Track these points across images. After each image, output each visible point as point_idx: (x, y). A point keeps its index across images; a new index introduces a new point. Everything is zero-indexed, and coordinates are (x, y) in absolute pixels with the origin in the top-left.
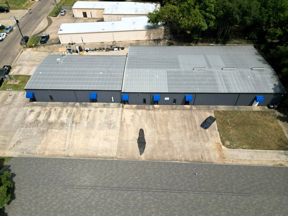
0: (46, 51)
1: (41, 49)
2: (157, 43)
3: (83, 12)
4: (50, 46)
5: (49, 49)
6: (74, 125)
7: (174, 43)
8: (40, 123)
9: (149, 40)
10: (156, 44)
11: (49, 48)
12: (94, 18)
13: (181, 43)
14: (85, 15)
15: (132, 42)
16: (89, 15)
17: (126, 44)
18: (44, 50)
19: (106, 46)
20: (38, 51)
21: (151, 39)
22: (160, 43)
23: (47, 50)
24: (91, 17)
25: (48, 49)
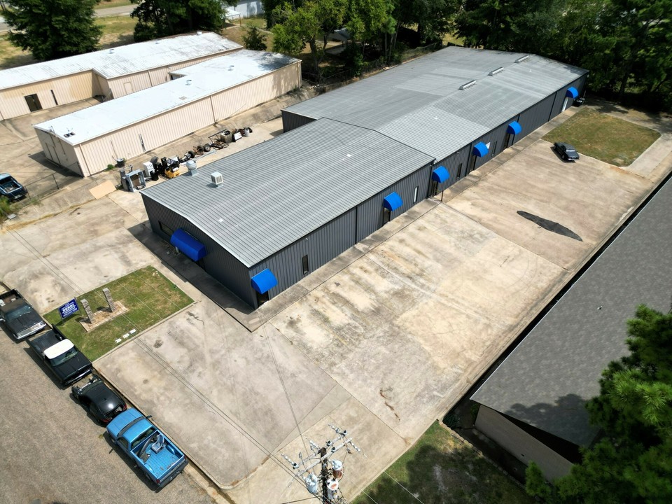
0: (55, 215)
1: (35, 214)
2: (300, 98)
3: (26, 97)
4: (57, 196)
5: (61, 203)
6: (422, 281)
7: (326, 87)
8: (355, 327)
9: (280, 97)
10: (298, 100)
11: (57, 200)
12: (64, 106)
13: (338, 84)
14: (33, 103)
15: (253, 111)
16: (46, 102)
17: (244, 118)
18: (46, 214)
19: (206, 138)
20: (26, 224)
21: (283, 93)
22: (303, 95)
23: (53, 209)
24: (55, 105)
25: (54, 205)
